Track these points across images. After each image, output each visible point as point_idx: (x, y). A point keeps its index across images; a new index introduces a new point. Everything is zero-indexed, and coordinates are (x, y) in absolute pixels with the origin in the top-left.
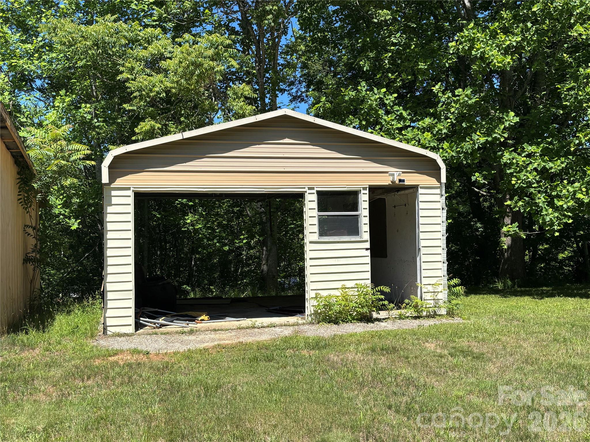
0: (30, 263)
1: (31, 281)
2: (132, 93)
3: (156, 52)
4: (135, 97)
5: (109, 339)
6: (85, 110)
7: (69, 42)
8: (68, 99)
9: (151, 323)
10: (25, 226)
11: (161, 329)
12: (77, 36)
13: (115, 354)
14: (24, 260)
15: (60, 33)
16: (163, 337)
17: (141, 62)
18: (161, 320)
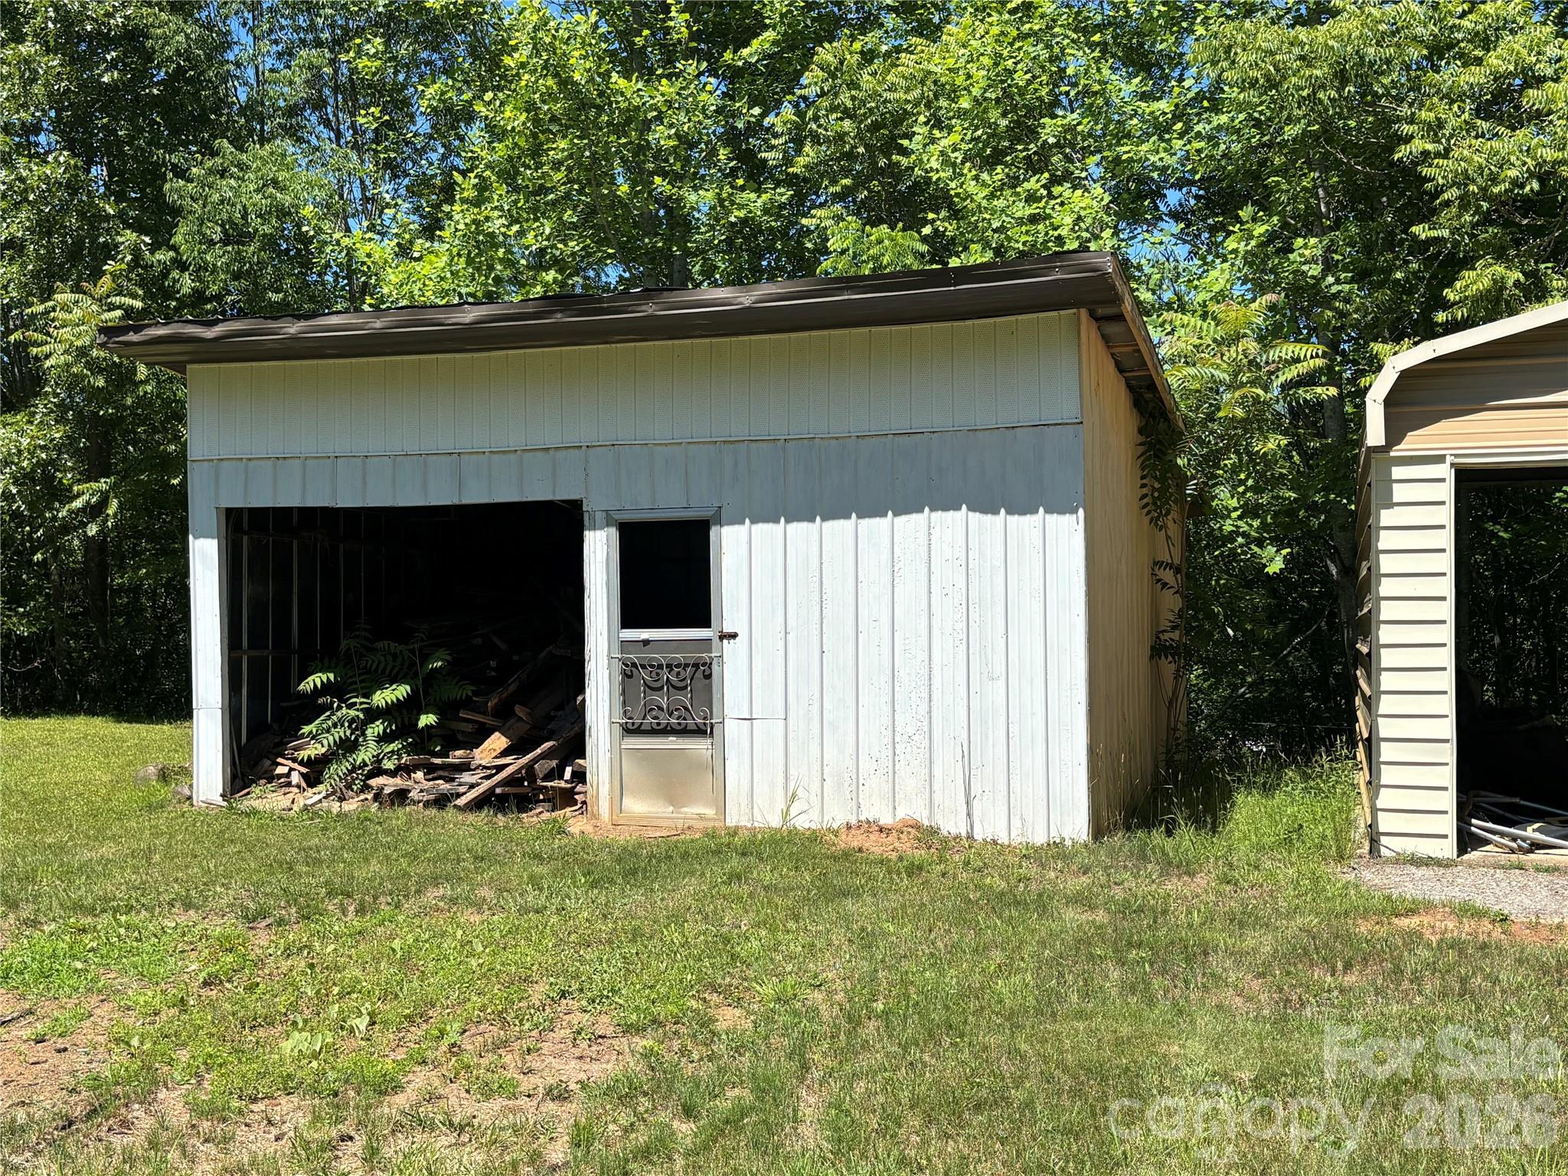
0: (1167, 658)
1: (1170, 702)
2: (1439, 191)
3: (1512, 68)
4: (1447, 204)
5: (1388, 870)
6: (1307, 252)
7: (1268, 77)
8: (1260, 230)
9: (1502, 835)
10: (1155, 563)
11: (1532, 856)
12: (1286, 57)
13: (1411, 912)
14: (1152, 648)
15: (1242, 58)
16: (1543, 877)
17: (1464, 102)
18: (1530, 829)
